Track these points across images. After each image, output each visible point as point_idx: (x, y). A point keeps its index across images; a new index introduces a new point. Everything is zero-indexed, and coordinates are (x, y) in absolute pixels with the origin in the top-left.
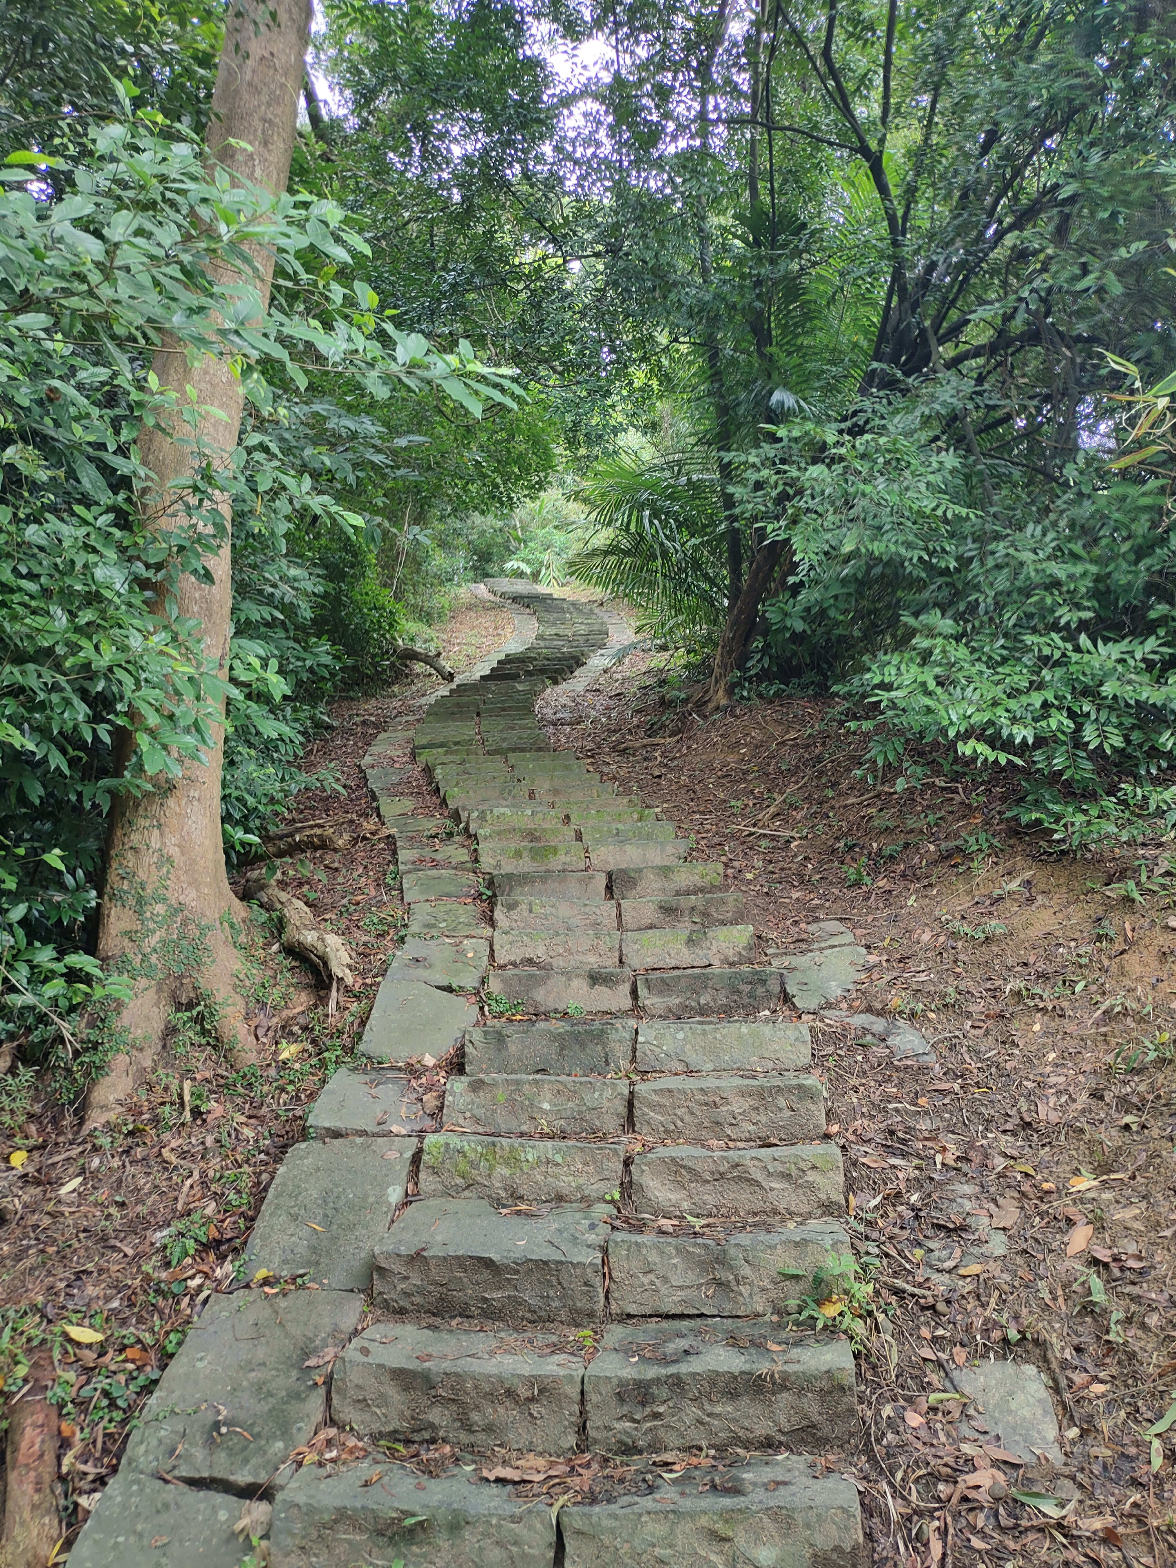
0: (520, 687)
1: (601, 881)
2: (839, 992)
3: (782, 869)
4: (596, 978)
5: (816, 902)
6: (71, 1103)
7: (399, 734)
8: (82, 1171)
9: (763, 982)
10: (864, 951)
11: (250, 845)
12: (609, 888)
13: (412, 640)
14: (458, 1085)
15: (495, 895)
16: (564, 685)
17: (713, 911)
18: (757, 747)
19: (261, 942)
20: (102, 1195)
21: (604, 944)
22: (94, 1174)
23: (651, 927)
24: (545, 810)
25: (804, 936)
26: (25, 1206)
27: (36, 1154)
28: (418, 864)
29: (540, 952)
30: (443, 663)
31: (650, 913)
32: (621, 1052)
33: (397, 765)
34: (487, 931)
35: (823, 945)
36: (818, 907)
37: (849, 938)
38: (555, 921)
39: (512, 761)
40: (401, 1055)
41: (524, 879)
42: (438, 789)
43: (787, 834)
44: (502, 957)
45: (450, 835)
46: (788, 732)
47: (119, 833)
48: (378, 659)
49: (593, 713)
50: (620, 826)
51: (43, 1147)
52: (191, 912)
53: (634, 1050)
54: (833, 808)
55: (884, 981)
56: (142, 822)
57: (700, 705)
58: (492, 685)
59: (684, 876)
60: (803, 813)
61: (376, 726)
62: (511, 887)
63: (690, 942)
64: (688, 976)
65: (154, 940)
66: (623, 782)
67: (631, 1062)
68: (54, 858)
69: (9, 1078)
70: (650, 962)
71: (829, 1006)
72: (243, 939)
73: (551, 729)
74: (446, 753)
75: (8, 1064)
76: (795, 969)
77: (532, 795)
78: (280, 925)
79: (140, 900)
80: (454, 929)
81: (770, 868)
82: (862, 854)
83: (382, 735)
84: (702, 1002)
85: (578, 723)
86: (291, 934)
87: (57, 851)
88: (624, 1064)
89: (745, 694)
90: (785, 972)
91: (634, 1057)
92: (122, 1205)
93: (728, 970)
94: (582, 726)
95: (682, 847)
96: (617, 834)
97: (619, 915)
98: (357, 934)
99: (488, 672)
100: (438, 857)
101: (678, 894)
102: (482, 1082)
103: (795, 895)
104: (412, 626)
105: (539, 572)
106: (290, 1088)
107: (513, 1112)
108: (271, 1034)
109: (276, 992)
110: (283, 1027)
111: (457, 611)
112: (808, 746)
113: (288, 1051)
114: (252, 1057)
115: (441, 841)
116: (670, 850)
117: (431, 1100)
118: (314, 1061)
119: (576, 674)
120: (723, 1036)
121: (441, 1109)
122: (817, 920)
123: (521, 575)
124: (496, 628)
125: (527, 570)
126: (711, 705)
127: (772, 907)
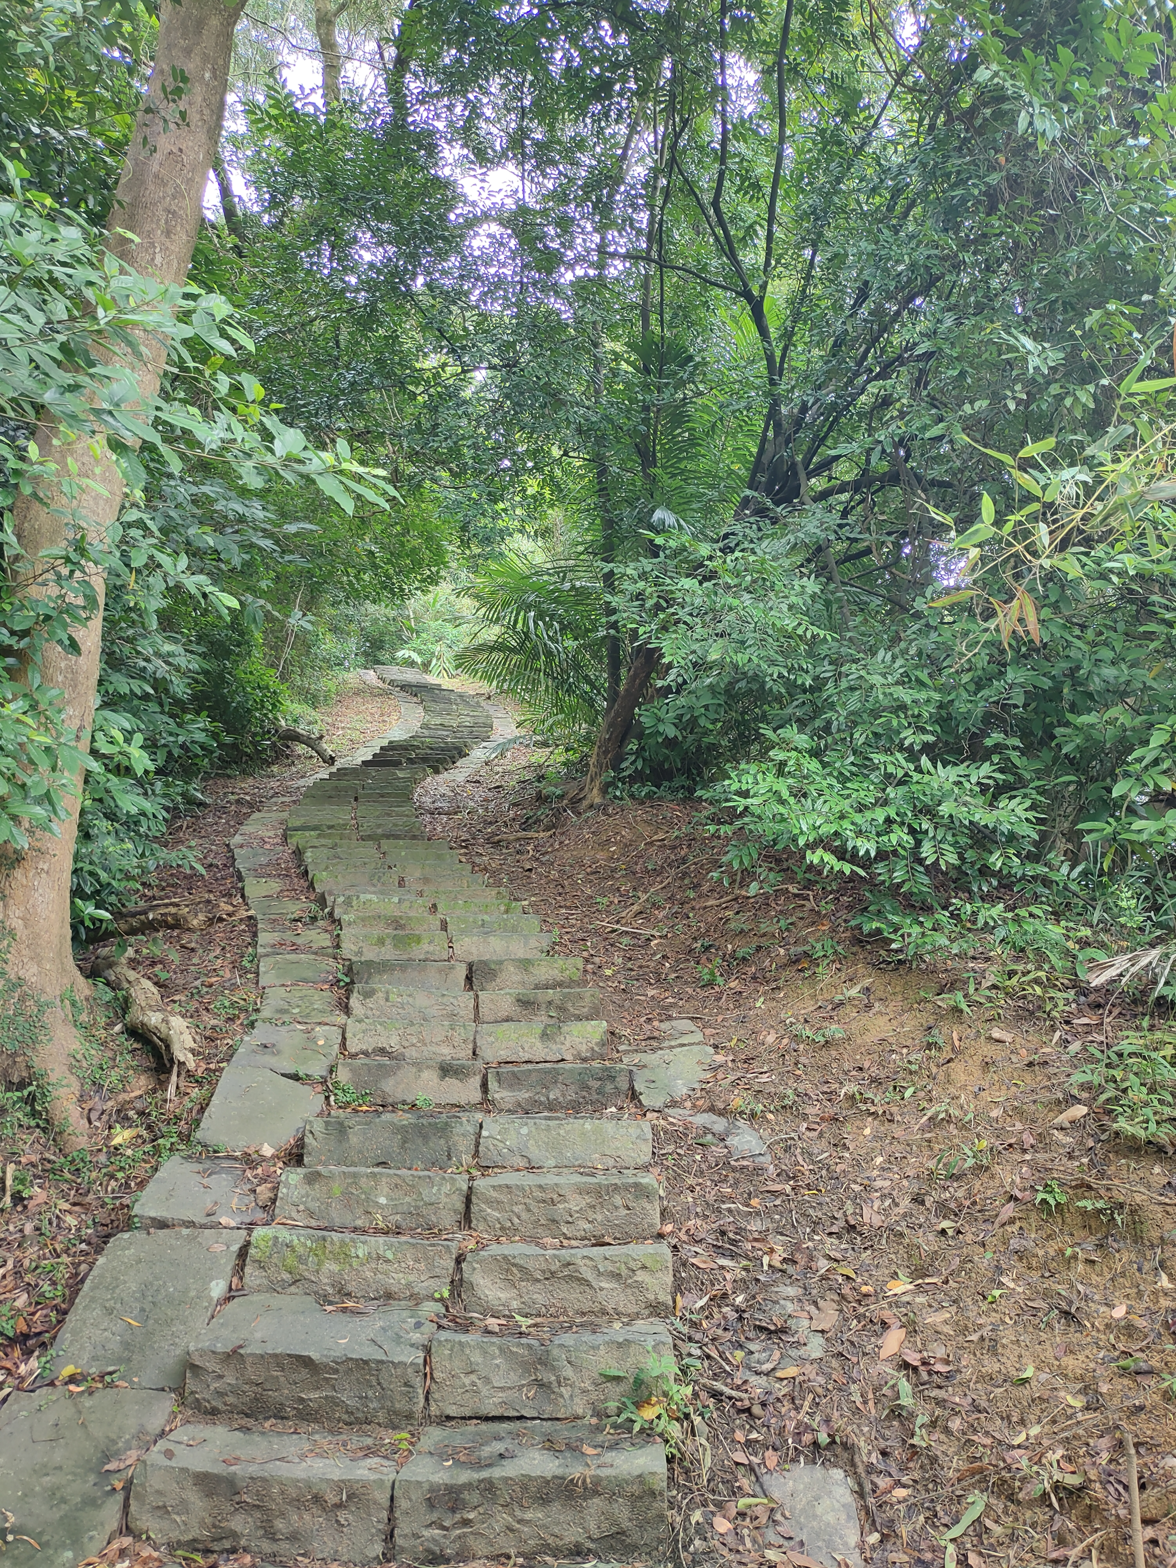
0: (400, 774)
1: (462, 971)
2: (685, 1091)
3: (641, 967)
4: (447, 1070)
5: (670, 1000)
7: (273, 815)
9: (612, 1078)
10: (712, 1050)
11: (101, 921)
12: (469, 979)
13: (295, 721)
14: (294, 1177)
15: (352, 982)
16: (445, 775)
17: (569, 1005)
18: (626, 846)
19: (102, 1021)
21: (459, 1035)
23: (507, 1020)
24: (413, 898)
25: (656, 1034)
28: (278, 948)
29: (392, 1042)
30: (325, 746)
31: (507, 1006)
32: (463, 1145)
33: (268, 846)
34: (341, 1019)
35: (673, 1043)
36: (672, 1005)
37: (698, 1037)
38: (411, 1010)
39: (385, 848)
40: (238, 1144)
41: (384, 967)
42: (306, 872)
43: (648, 932)
44: (353, 1046)
45: (314, 919)
46: (656, 833)
48: (258, 738)
49: (471, 804)
50: (486, 918)
52: (30, 987)
53: (477, 1144)
54: (693, 909)
55: (728, 1081)
57: (575, 802)
58: (373, 771)
59: (544, 970)
60: (665, 912)
61: (250, 805)
62: (370, 975)
63: (544, 1036)
64: (538, 1071)
66: (494, 874)
67: (474, 1157)
70: (504, 1055)
71: (674, 1104)
72: (84, 1017)
73: (428, 818)
74: (319, 836)
76: (644, 1066)
77: (401, 883)
78: (125, 1005)
80: (307, 1016)
81: (629, 965)
82: (717, 955)
83: (256, 815)
84: (552, 1097)
85: (456, 813)
86: (135, 1015)
88: (466, 1159)
89: (618, 793)
90: (634, 1069)
91: (477, 1151)
93: (579, 1065)
94: (459, 816)
95: (545, 941)
96: (483, 925)
97: (477, 1007)
98: (206, 1017)
99: (370, 758)
100: (299, 941)
101: (536, 987)
102: (319, 1174)
103: (651, 992)
104: (296, 708)
105: (430, 662)
106: (120, 1175)
107: (348, 1206)
108: (105, 1117)
109: (114, 1075)
110: (119, 1111)
111: (344, 696)
112: (674, 847)
113: (122, 1136)
114: (82, 1142)
115: (305, 924)
116: (533, 943)
117: (264, 1191)
118: (148, 1147)
119: (458, 764)
120: (567, 1132)
121: (274, 1201)
122: (670, 1018)
123: (412, 664)
124: (382, 715)
125: (419, 660)
126: (585, 803)
127: (627, 1004)
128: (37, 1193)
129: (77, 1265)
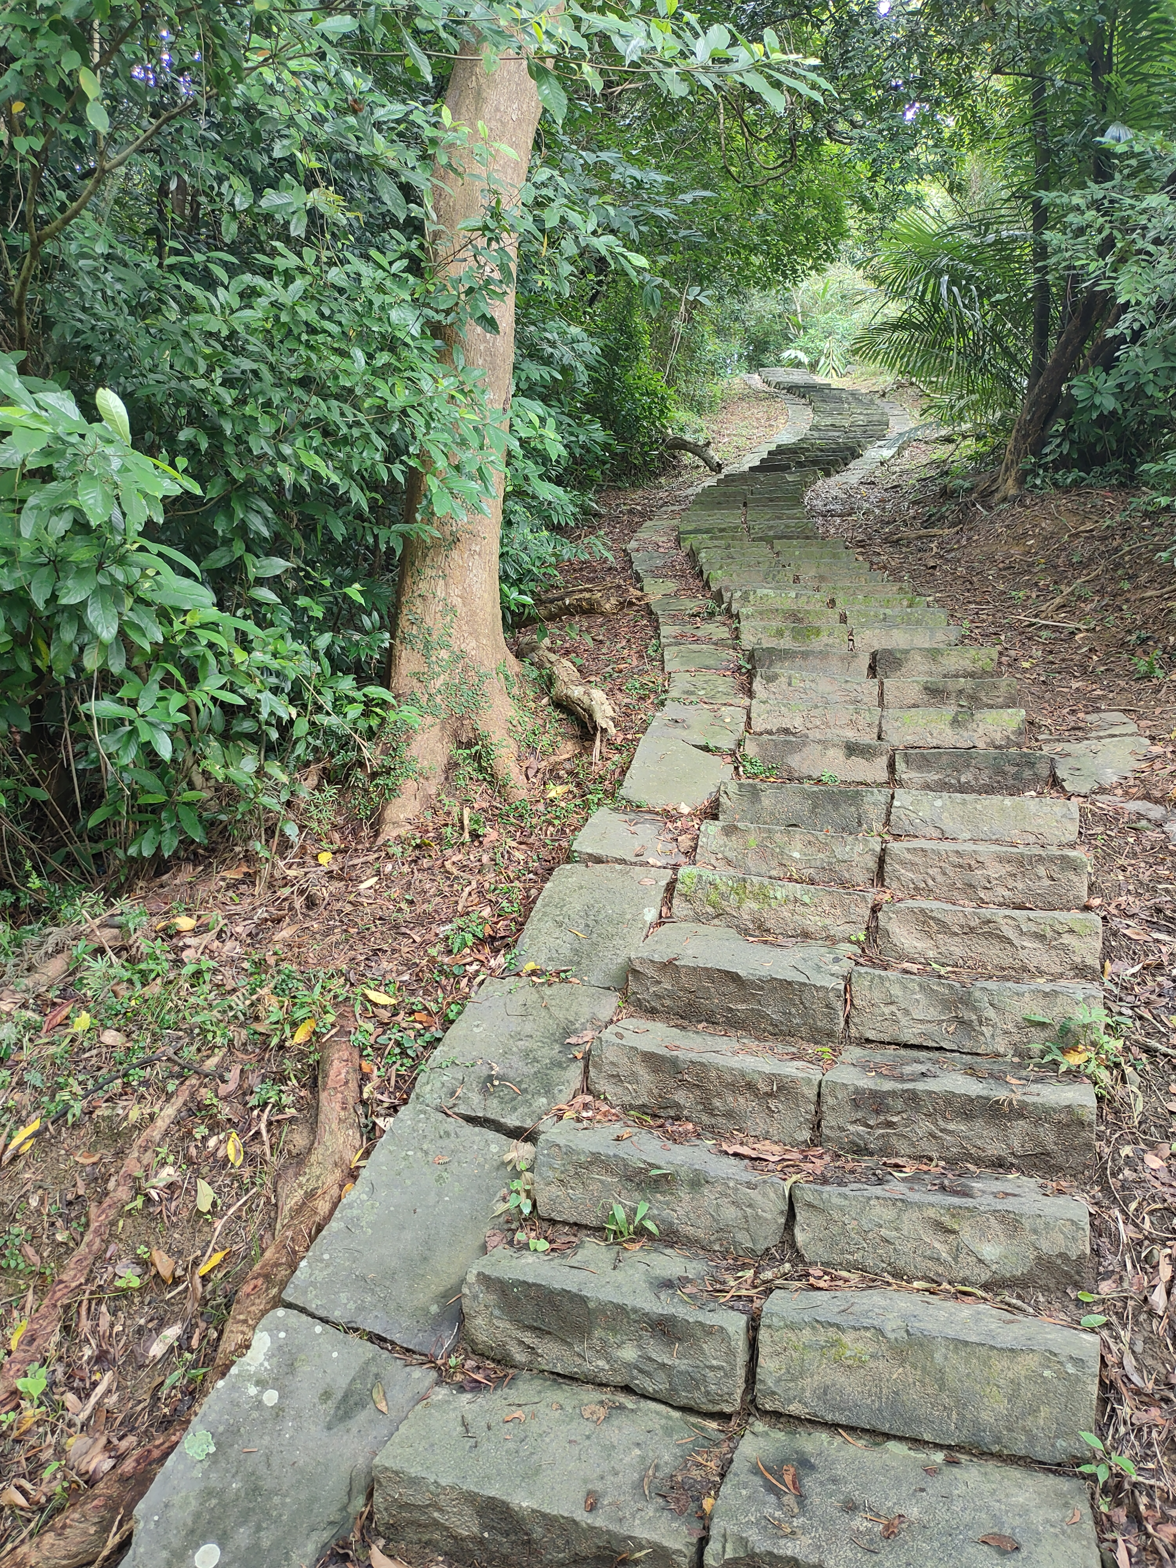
0: (790, 478)
1: (865, 661)
2: (1115, 779)
3: (1063, 660)
4: (852, 749)
5: (1099, 692)
6: (368, 818)
7: (664, 522)
8: (378, 873)
9: (1031, 765)
10: (1148, 742)
11: (524, 606)
12: (872, 670)
13: (681, 430)
14: (713, 829)
15: (754, 668)
16: (836, 478)
17: (982, 695)
18: (1046, 539)
19: (531, 695)
20: (395, 892)
21: (863, 720)
22: (388, 877)
23: (915, 706)
24: (811, 593)
25: (1081, 725)
26: (331, 895)
27: (339, 857)
28: (679, 639)
29: (797, 723)
30: (712, 453)
31: (914, 693)
32: (874, 814)
33: (662, 550)
34: (746, 701)
35: (1102, 734)
36: (1100, 698)
37: (1132, 728)
38: (814, 695)
39: (778, 548)
40: (659, 802)
41: (785, 655)
42: (701, 572)
43: (1072, 625)
44: (758, 725)
45: (712, 614)
46: (1083, 523)
47: (409, 581)
48: (647, 449)
49: (866, 505)
50: (888, 612)
51: (345, 851)
52: (471, 659)
53: (889, 814)
54: (1127, 601)
55: (1167, 771)
56: (429, 572)
57: (986, 496)
58: (761, 476)
59: (954, 660)
60: (1093, 605)
61: (642, 514)
62: (772, 661)
63: (955, 723)
64: (949, 755)
65: (439, 682)
66: (894, 571)
67: (885, 825)
68: (354, 592)
69: (316, 792)
70: (910, 739)
71: (1102, 790)
72: (515, 691)
73: (820, 521)
74: (711, 538)
75: (316, 782)
76: (1069, 755)
77: (796, 579)
78: (550, 681)
79: (427, 644)
80: (713, 697)
81: (1050, 658)
82: (1156, 648)
83: (648, 523)
84: (963, 779)
85: (850, 515)
86: (560, 689)
87: (357, 586)
88: (878, 826)
89: (1038, 482)
90: (1056, 757)
91: (888, 820)
92: (411, 902)
93: (992, 750)
94: (854, 518)
95: (953, 634)
96: (884, 619)
97: (881, 695)
98: (619, 696)
99: (757, 463)
100: (699, 633)
101: (945, 676)
102: (736, 828)
103: (1075, 685)
104: (681, 415)
105: (817, 362)
106: (556, 822)
107: (764, 858)
108: (540, 775)
109: (545, 740)
110: (551, 771)
111: (727, 403)
112: (1105, 538)
113: (555, 791)
114: (523, 794)
115: (703, 619)
116: (940, 636)
117: (685, 841)
118: (578, 801)
119: (850, 466)
120: (985, 807)
121: (695, 849)
122: (1098, 710)
123: (799, 364)
124: (769, 419)
125: (805, 360)
126: (998, 496)
127: (1048, 695)
128: (491, 834)
129: (528, 890)
